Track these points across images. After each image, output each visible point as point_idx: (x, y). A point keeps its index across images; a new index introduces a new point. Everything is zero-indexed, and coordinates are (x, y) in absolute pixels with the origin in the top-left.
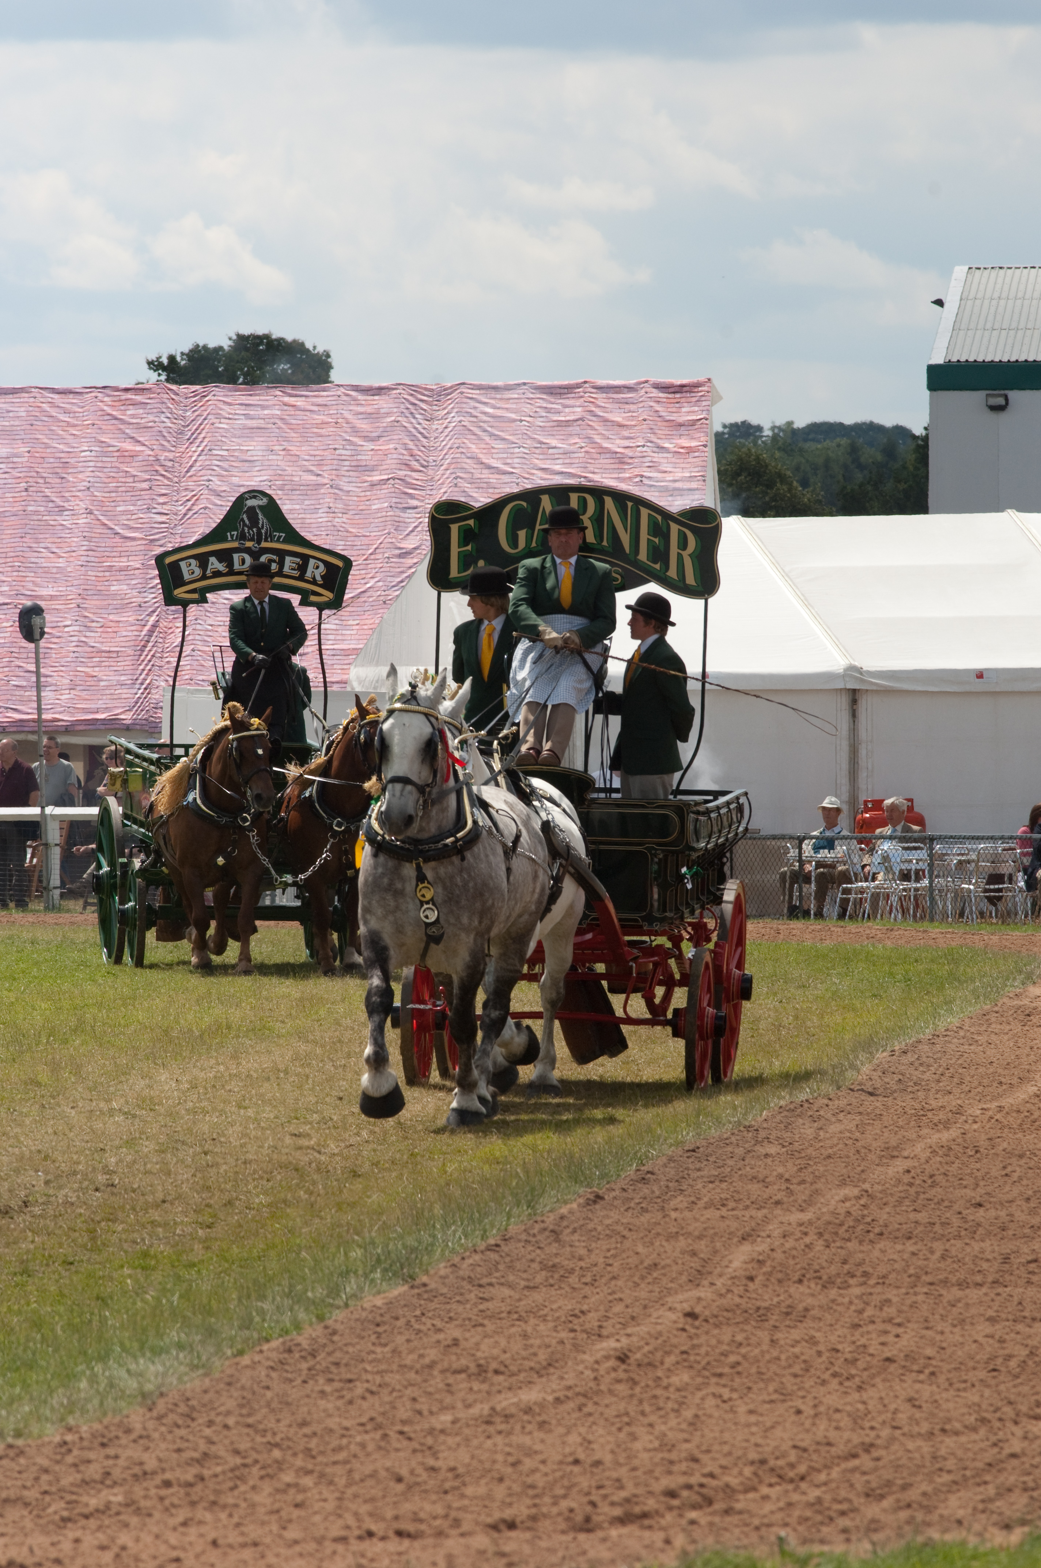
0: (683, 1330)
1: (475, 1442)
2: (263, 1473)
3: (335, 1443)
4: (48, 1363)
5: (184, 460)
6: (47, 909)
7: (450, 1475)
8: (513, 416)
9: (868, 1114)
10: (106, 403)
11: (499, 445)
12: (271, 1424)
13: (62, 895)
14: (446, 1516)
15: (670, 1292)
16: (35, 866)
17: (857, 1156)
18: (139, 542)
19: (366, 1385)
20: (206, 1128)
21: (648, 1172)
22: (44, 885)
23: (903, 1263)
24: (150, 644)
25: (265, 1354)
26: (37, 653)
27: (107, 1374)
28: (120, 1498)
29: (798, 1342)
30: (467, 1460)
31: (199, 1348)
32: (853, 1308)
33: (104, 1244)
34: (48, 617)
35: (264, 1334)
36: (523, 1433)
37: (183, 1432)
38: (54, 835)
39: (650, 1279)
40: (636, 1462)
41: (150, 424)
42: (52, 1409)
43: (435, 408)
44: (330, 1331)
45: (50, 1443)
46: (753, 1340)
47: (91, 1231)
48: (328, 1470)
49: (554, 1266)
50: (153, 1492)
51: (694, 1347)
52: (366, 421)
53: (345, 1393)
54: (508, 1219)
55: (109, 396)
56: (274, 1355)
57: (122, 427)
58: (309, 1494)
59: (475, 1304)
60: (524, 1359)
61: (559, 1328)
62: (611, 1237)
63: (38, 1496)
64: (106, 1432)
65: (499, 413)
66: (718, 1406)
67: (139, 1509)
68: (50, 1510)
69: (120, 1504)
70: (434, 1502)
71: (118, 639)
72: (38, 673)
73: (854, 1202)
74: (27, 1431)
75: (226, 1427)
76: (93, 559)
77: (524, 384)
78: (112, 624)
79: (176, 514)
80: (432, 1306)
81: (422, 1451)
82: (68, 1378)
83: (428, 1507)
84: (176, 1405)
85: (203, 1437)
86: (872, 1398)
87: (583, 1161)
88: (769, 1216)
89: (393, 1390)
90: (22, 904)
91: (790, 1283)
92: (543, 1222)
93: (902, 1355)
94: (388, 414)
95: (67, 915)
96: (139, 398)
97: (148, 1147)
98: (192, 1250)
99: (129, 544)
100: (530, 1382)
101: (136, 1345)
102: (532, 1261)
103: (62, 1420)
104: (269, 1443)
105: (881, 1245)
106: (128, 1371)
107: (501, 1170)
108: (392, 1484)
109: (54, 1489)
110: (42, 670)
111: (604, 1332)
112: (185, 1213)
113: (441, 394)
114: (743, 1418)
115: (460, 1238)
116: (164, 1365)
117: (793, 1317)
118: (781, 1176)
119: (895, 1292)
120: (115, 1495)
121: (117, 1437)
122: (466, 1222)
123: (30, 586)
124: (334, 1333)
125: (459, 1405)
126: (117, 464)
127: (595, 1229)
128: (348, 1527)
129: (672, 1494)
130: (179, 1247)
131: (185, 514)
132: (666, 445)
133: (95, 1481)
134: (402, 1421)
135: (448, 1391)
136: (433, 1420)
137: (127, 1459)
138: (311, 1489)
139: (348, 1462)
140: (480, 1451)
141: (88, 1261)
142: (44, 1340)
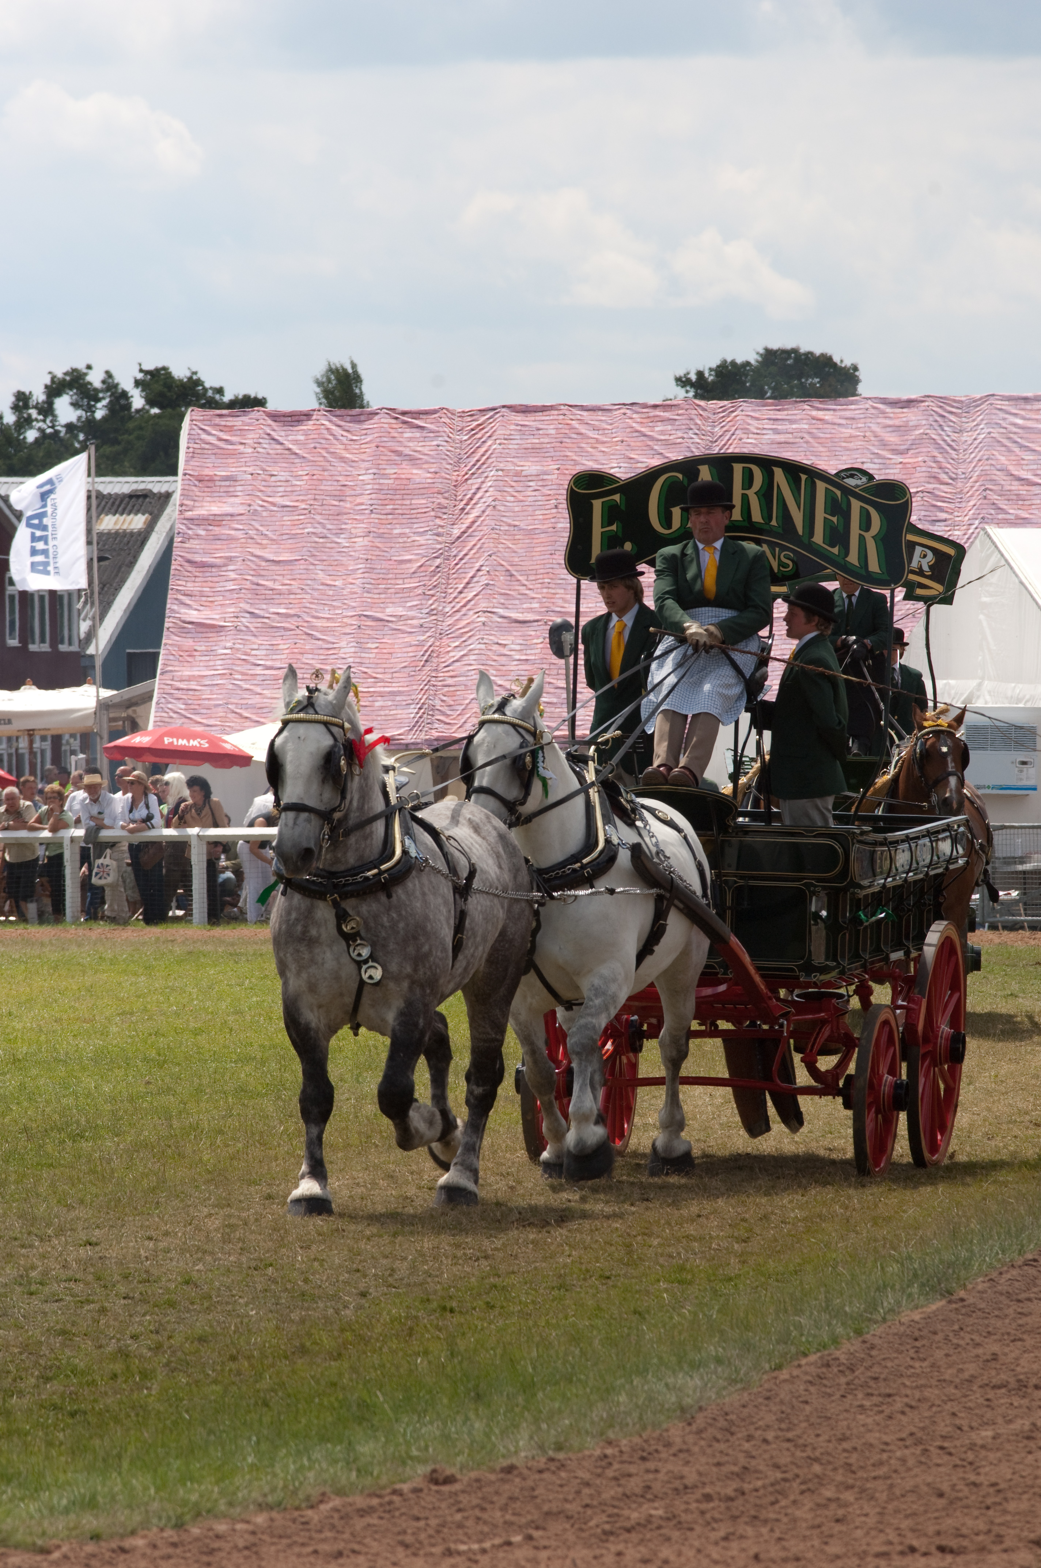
1: (1016, 1458)
2: (803, 1487)
3: (875, 1458)
4: (587, 1377)
7: (991, 1490)
10: (635, 420)
12: (811, 1440)
14: (989, 1531)
19: (906, 1400)
25: (803, 1369)
27: (646, 1388)
28: (660, 1512)
30: (1009, 1476)
31: (737, 1362)
33: (639, 1258)
35: (802, 1349)
37: (722, 1446)
42: (592, 1423)
44: (868, 1345)
45: (590, 1456)
47: (627, 1246)
48: (868, 1485)
50: (694, 1505)
53: (884, 1407)
56: (812, 1370)
58: (850, 1510)
59: (1014, 1319)
63: (580, 1509)
64: (646, 1447)
67: (680, 1523)
68: (592, 1523)
69: (661, 1518)
70: (977, 1518)
74: (567, 1444)
75: (765, 1441)
80: (970, 1320)
81: (964, 1466)
82: (608, 1392)
83: (970, 1522)
84: (714, 1419)
85: (741, 1451)
89: (933, 1405)
98: (729, 1264)
101: (674, 1359)
103: (602, 1434)
104: (809, 1457)
106: (667, 1385)
108: (934, 1499)
109: (595, 1503)
112: (720, 1228)
115: (997, 1253)
116: (702, 1378)
120: (656, 1509)
121: (657, 1451)
122: (1003, 1237)
124: (873, 1347)
125: (1000, 1420)
128: (890, 1543)
130: (715, 1262)
133: (636, 1496)
134: (942, 1437)
135: (988, 1406)
136: (973, 1435)
137: (667, 1473)
138: (851, 1504)
139: (889, 1478)
140: (1021, 1466)
141: (625, 1275)
142: (583, 1353)
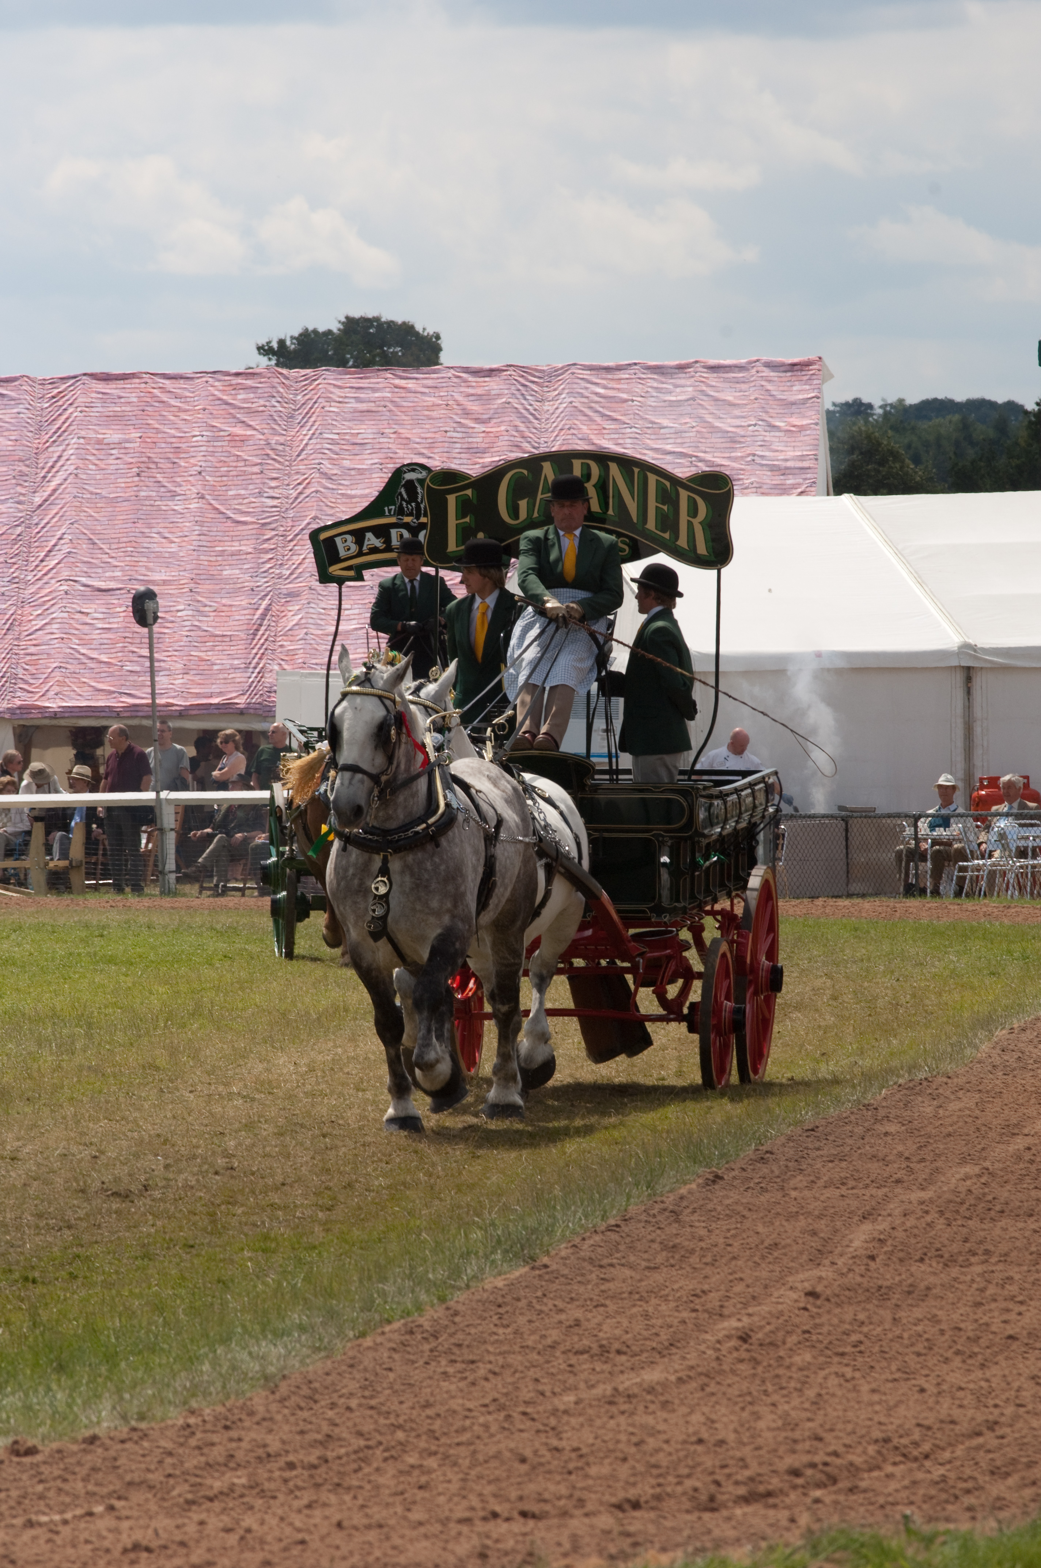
0: (805, 1309)
1: (598, 1422)
2: (386, 1454)
3: (458, 1424)
4: (171, 1347)
5: (296, 443)
6: (162, 893)
7: (574, 1455)
8: (625, 396)
9: (988, 1092)
10: (217, 388)
11: (611, 426)
12: (395, 1407)
13: (178, 880)
14: (571, 1496)
15: (790, 1271)
16: (150, 851)
17: (977, 1134)
18: (251, 527)
19: (489, 1366)
20: (324, 1111)
21: (767, 1152)
22: (160, 868)
23: (1025, 1241)
24: (263, 628)
25: (387, 1336)
26: (151, 637)
27: (229, 1356)
28: (243, 1481)
29: (921, 1320)
30: (591, 1441)
31: (321, 1330)
32: (975, 1286)
33: (224, 1227)
34: (160, 601)
35: (386, 1316)
36: (646, 1413)
37: (305, 1414)
38: (169, 820)
39: (771, 1258)
40: (760, 1441)
41: (261, 409)
42: (175, 1392)
43: (546, 389)
44: (451, 1312)
45: (173, 1426)
46: (875, 1319)
47: (212, 1215)
48: (452, 1452)
49: (674, 1247)
50: (277, 1474)
51: (816, 1326)
52: (477, 403)
53: (467, 1374)
54: (628, 1200)
55: (219, 381)
56: (396, 1337)
57: (232, 411)
58: (433, 1476)
59: (597, 1285)
60: (646, 1339)
61: (681, 1308)
62: (731, 1217)
63: (162, 1479)
64: (230, 1416)
65: (611, 393)
66: (840, 1385)
67: (263, 1491)
68: (175, 1493)
69: (244, 1486)
70: (559, 1483)
71: (231, 623)
72: (151, 659)
73: (974, 1180)
74: (150, 1414)
75: (349, 1409)
76: (204, 544)
77: (635, 364)
78: (225, 608)
79: (287, 498)
80: (555, 1287)
81: (546, 1432)
82: (191, 1361)
83: (552, 1487)
84: (298, 1387)
85: (325, 1419)
86: (995, 1376)
87: (701, 1140)
88: (890, 1195)
89: (515, 1372)
90: (137, 889)
91: (911, 1262)
92: (662, 1202)
93: (1025, 1332)
94: (499, 395)
95: (183, 899)
96: (249, 382)
97: (266, 1130)
98: (313, 1232)
99: (240, 528)
100: (652, 1363)
101: (257, 1327)
102: (653, 1241)
103: (185, 1403)
104: (393, 1425)
105: (1002, 1223)
106: (250, 1353)
107: (621, 1150)
108: (517, 1465)
109: (178, 1472)
110: (156, 655)
111: (726, 1312)
112: (305, 1196)
113: (552, 375)
114: (866, 1397)
115: (580, 1219)
116: (286, 1346)
117: (914, 1295)
118: (900, 1154)
119: (1016, 1269)
120: (239, 1477)
121: (240, 1420)
122: (586, 1203)
123: (143, 570)
124: (456, 1314)
125: (582, 1385)
126: (228, 449)
127: (715, 1209)
128: (472, 1509)
129: (795, 1473)
130: (299, 1230)
131: (296, 498)
132: (778, 424)
133: (219, 1464)
134: (525, 1402)
135: (571, 1372)
136: (556, 1401)
137: (250, 1442)
138: (435, 1471)
139: (471, 1444)
140: (603, 1431)
141: (209, 1244)
142: (166, 1323)
